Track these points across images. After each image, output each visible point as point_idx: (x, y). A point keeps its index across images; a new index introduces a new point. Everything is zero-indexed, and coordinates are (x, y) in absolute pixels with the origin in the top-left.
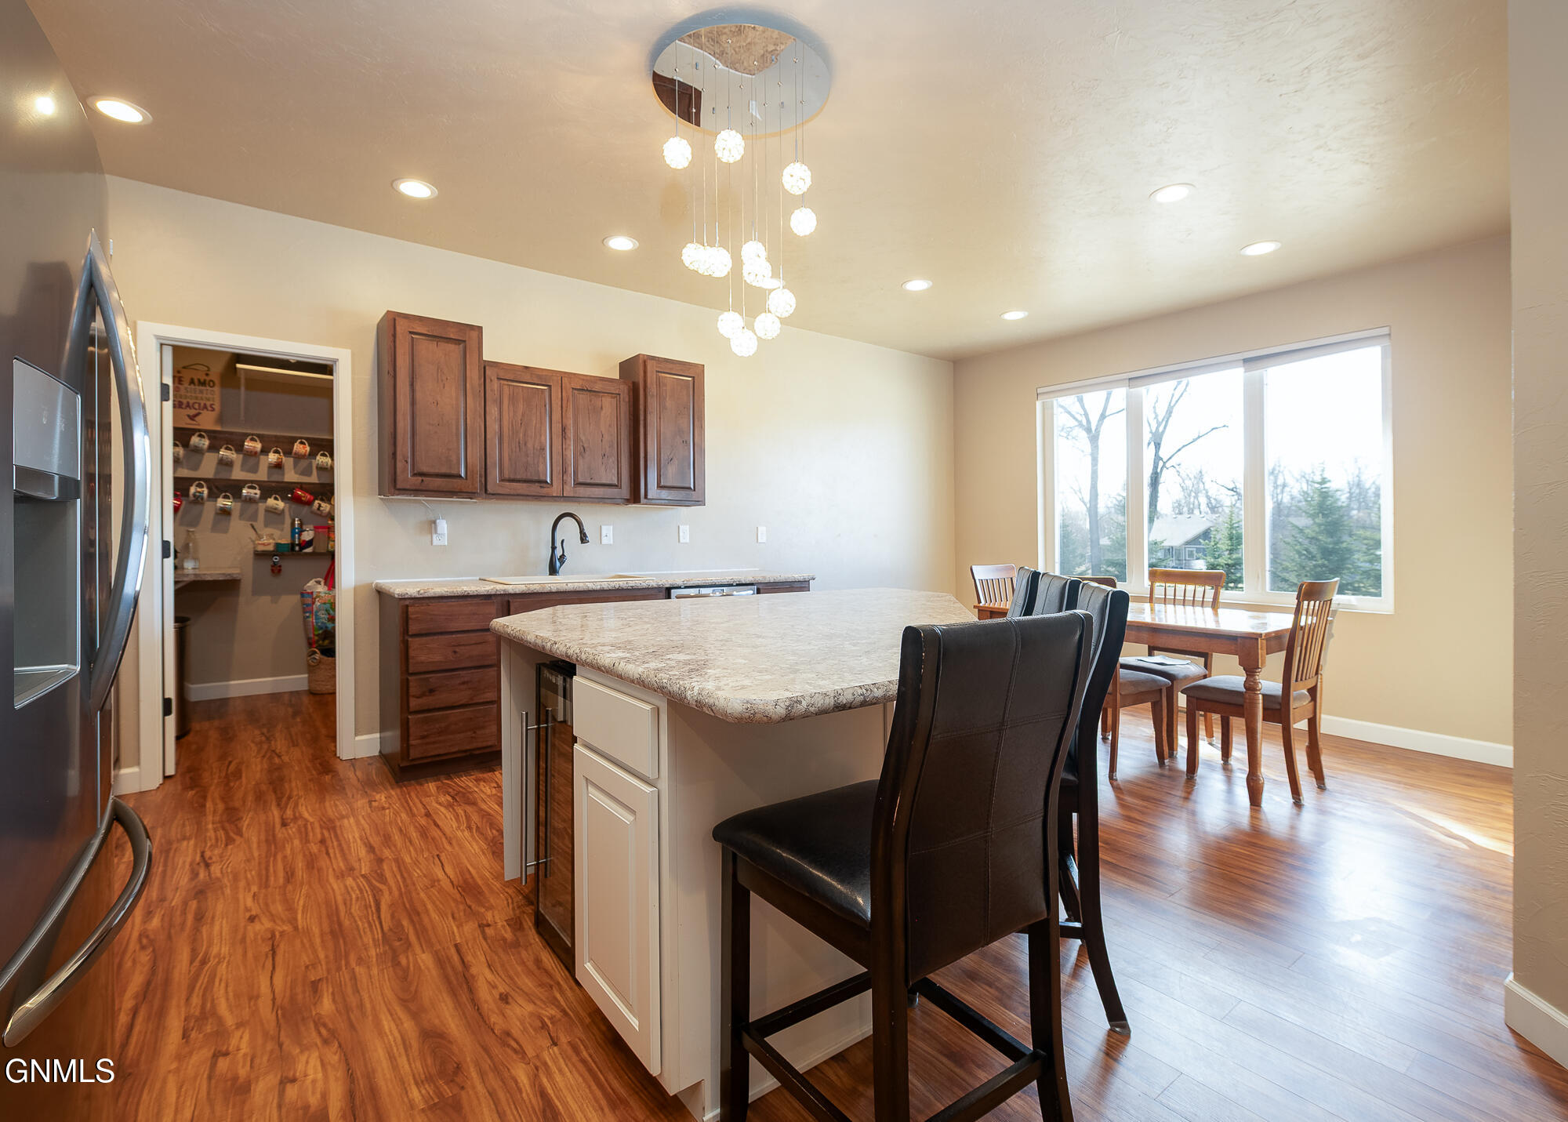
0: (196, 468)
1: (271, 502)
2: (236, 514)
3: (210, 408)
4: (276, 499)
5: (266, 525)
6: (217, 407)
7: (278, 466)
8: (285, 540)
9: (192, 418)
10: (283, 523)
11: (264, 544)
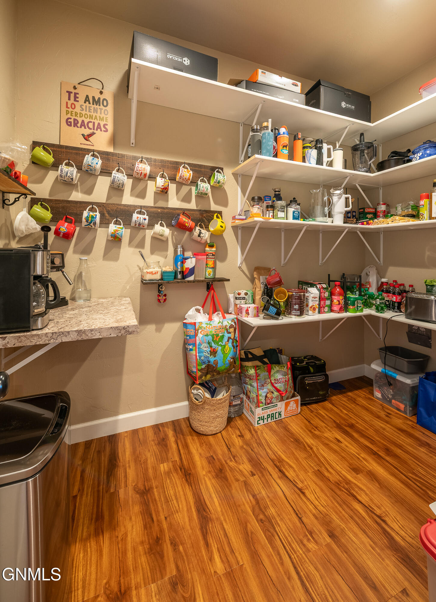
0: (89, 191)
1: (158, 228)
2: (126, 240)
3: (103, 129)
4: (162, 225)
5: (152, 252)
6: (110, 127)
7: (165, 191)
8: (169, 268)
9: (87, 137)
10: (167, 250)
11: (151, 273)
